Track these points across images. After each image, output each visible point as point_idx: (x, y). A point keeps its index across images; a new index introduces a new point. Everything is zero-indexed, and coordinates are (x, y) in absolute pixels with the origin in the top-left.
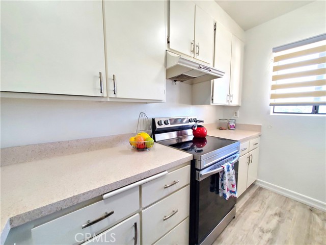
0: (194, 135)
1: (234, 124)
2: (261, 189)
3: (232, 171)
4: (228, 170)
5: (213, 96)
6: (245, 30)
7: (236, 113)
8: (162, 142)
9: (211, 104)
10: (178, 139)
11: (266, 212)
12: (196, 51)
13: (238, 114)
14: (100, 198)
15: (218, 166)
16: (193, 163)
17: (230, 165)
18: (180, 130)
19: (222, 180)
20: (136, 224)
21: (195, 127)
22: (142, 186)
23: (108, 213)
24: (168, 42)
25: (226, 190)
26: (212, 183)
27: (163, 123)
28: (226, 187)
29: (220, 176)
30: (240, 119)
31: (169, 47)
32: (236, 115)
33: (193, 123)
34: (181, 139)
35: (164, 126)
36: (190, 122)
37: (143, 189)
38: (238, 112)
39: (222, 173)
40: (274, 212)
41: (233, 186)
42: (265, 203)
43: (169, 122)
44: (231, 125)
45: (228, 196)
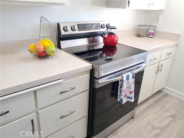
0: (104, 42)
1: (153, 32)
2: (166, 95)
3: (132, 80)
4: (128, 79)
7: (158, 18)
8: (68, 50)
9: (127, 8)
10: (89, 47)
11: (163, 114)
13: (160, 20)
15: (119, 75)
16: (92, 72)
17: (131, 75)
18: (91, 36)
19: (121, 87)
20: (32, 121)
21: (105, 34)
22: (37, 91)
25: (124, 95)
26: (113, 89)
27: (69, 28)
28: (123, 94)
29: (120, 84)
30: (162, 26)
32: (158, 21)
34: (92, 46)
36: (102, 28)
38: (160, 18)
39: (121, 82)
40: (170, 114)
41: (131, 93)
42: (165, 107)
43: (76, 28)
44: (150, 32)
45: (125, 101)
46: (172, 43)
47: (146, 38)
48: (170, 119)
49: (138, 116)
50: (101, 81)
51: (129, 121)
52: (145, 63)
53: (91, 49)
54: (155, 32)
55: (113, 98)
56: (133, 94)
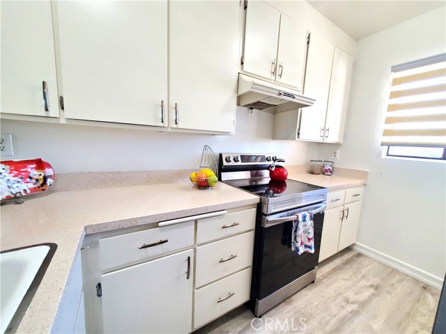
0: (271, 177)
1: (331, 168)
2: (359, 255)
3: (310, 223)
4: (304, 220)
5: (299, 129)
6: (356, 40)
7: (335, 153)
8: (229, 182)
9: (297, 139)
10: (251, 181)
11: (359, 282)
12: (278, 72)
13: (338, 155)
14: (155, 225)
15: (292, 215)
17: (308, 215)
19: (296, 231)
20: (189, 258)
21: (272, 167)
22: (198, 221)
23: (163, 240)
24: (242, 63)
25: (300, 242)
26: (284, 233)
27: (232, 159)
28: (299, 240)
29: (294, 226)
30: (340, 161)
31: (242, 68)
32: (335, 156)
33: (271, 163)
34: (256, 181)
35: (232, 163)
36: (268, 160)
37: (199, 224)
38: (338, 152)
39: (296, 224)
40: (370, 283)
41: (309, 239)
42: (360, 272)
43: (239, 159)
44: (327, 168)
45: (302, 250)
46: (357, 182)
47: (321, 175)
48: (372, 290)
49: (321, 280)
50: (270, 218)
51: (308, 287)
52: (325, 204)
53: (254, 183)
54: (333, 168)
55: (286, 247)
56: (312, 243)
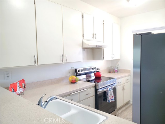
0: (95, 76)
3: (112, 91)
4: (110, 90)
5: (103, 56)
7: (118, 63)
9: (103, 60)
12: (95, 37)
13: (119, 64)
14: (70, 95)
15: (106, 88)
16: (95, 87)
17: (111, 88)
18: (87, 74)
19: (108, 95)
21: (95, 72)
22: (79, 93)
24: (83, 36)
25: (109, 98)
26: (104, 96)
30: (120, 66)
31: (83, 38)
32: (118, 64)
33: (94, 70)
35: (81, 72)
36: (93, 69)
38: (119, 62)
39: (108, 92)
41: (112, 97)
43: (83, 70)
44: (115, 70)
45: (110, 101)
46: (127, 74)
47: (114, 73)
50: (100, 90)
52: (116, 84)
54: (118, 70)
56: (113, 98)
